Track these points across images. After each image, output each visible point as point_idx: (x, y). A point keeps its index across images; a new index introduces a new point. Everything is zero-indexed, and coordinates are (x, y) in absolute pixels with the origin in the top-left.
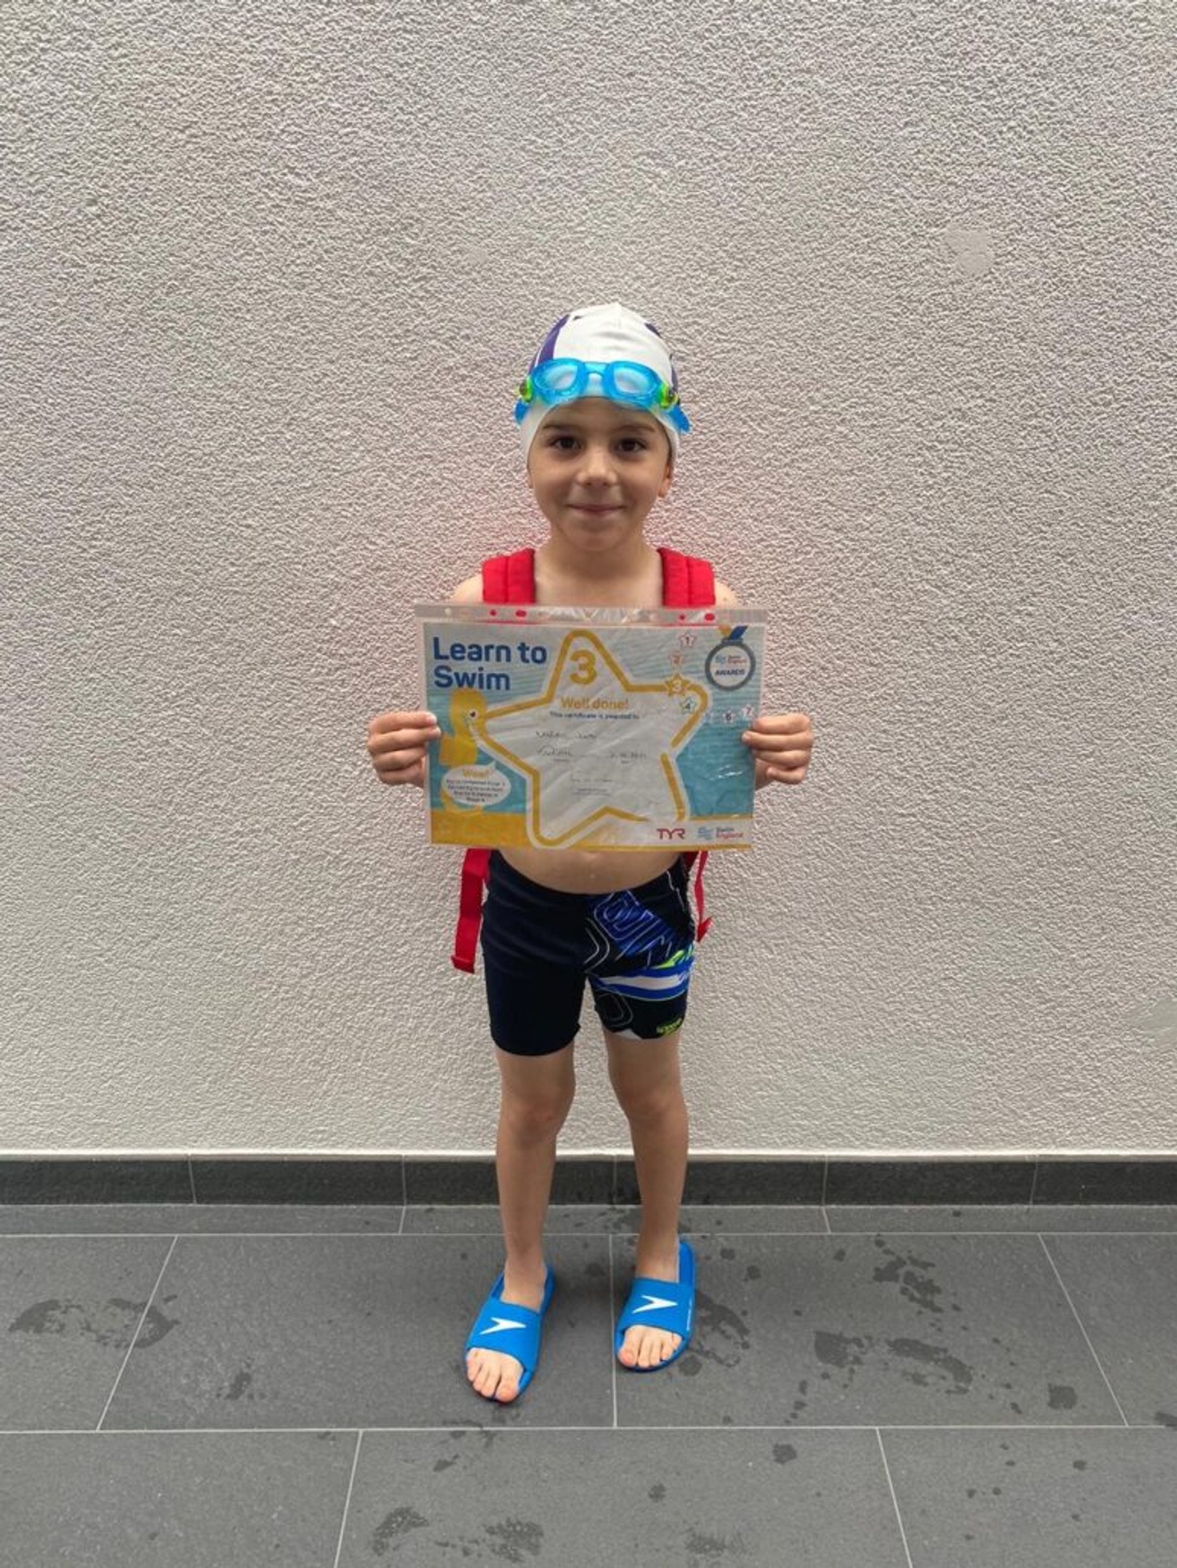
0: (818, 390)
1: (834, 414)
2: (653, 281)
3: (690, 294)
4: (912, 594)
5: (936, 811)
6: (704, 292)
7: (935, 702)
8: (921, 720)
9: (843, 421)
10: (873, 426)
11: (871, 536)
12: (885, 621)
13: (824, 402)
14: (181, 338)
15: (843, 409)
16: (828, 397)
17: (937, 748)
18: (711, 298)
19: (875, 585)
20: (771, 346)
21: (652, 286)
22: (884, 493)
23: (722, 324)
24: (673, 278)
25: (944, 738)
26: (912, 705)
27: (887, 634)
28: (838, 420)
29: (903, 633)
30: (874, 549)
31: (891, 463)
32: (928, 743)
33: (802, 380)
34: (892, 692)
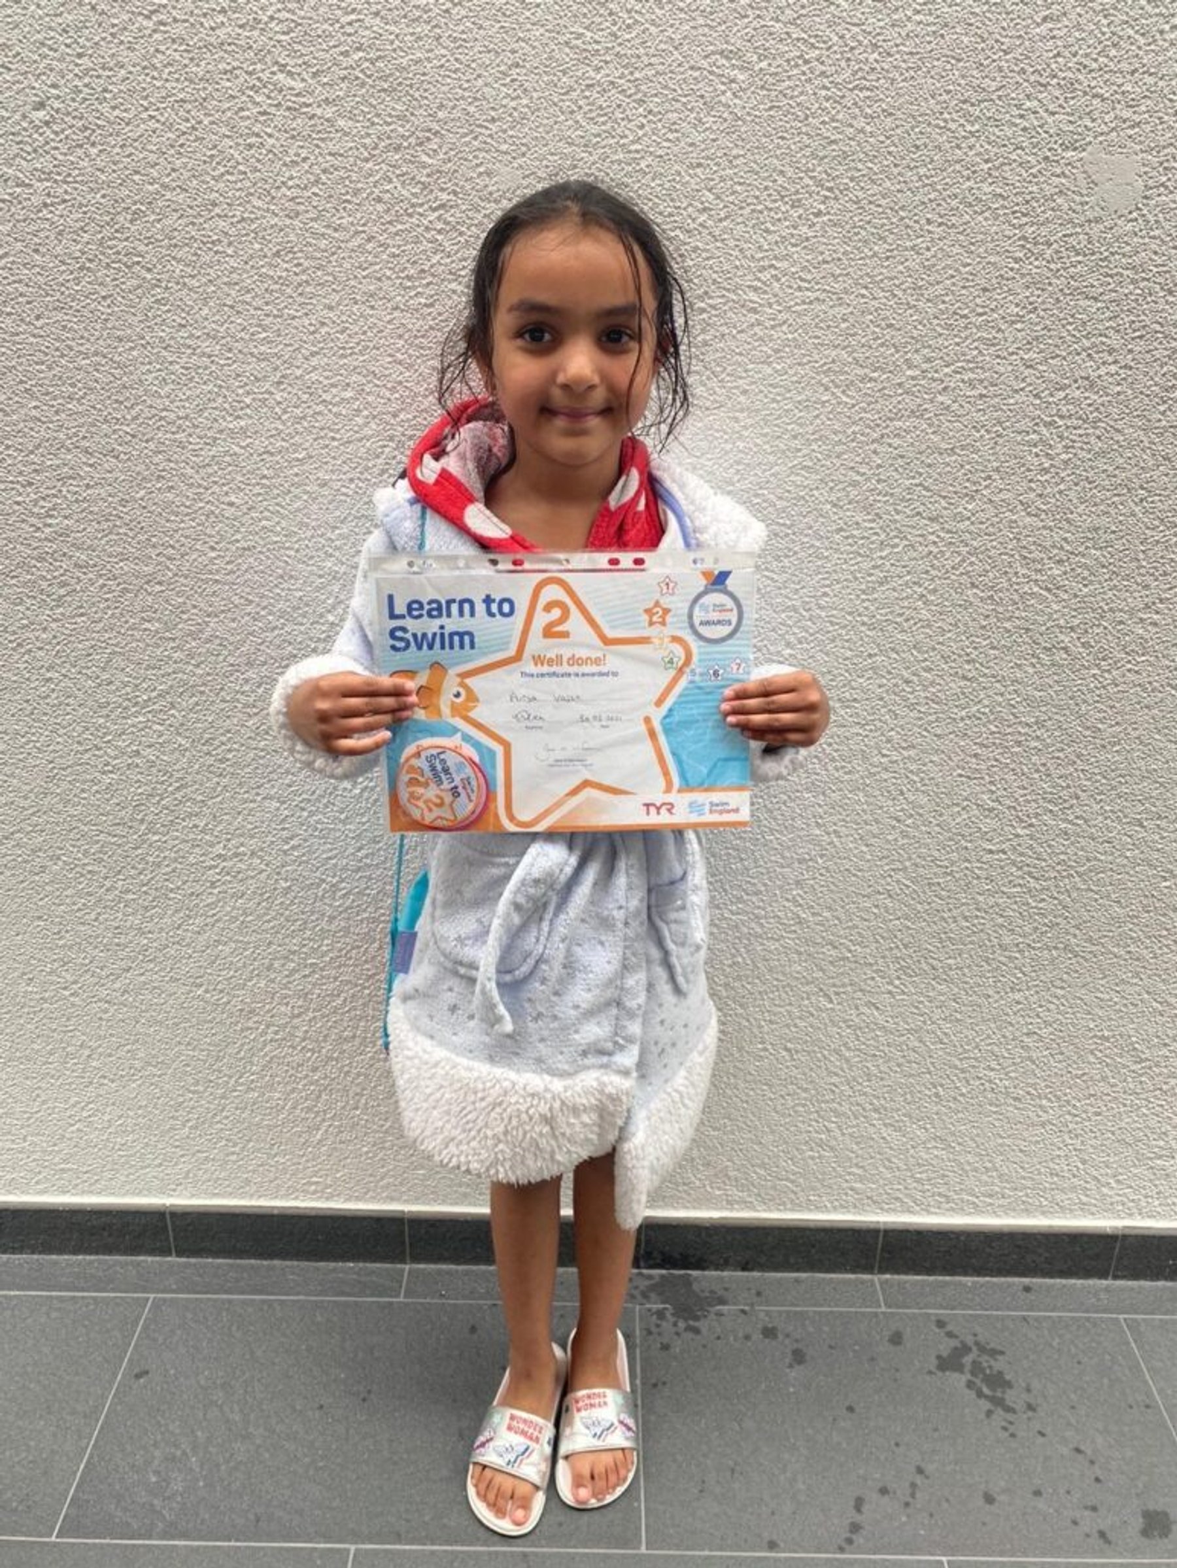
0: (917, 351)
1: (934, 380)
2: (722, 215)
3: (767, 231)
4: (1016, 597)
5: (1031, 847)
6: (784, 229)
7: (1037, 723)
8: (1019, 744)
9: (945, 389)
10: (982, 396)
11: (972, 528)
12: (984, 627)
13: (925, 366)
14: (149, 276)
15: (946, 375)
16: (929, 360)
17: (1036, 776)
18: (792, 235)
19: (973, 585)
20: (863, 296)
21: (720, 220)
22: (989, 477)
23: (804, 268)
24: (748, 210)
25: (1044, 765)
26: (1009, 726)
27: (985, 643)
28: (940, 388)
29: (1003, 642)
30: (975, 543)
31: (1001, 441)
32: (1026, 770)
33: (899, 339)
34: (987, 710)
